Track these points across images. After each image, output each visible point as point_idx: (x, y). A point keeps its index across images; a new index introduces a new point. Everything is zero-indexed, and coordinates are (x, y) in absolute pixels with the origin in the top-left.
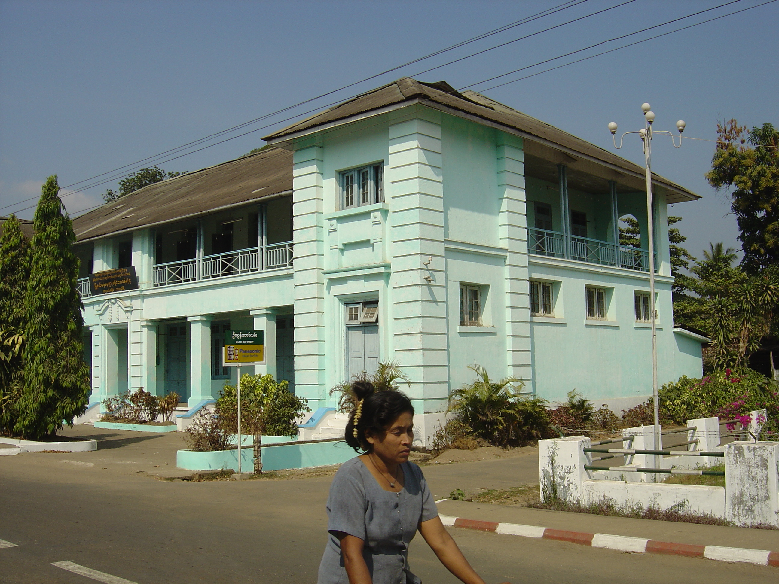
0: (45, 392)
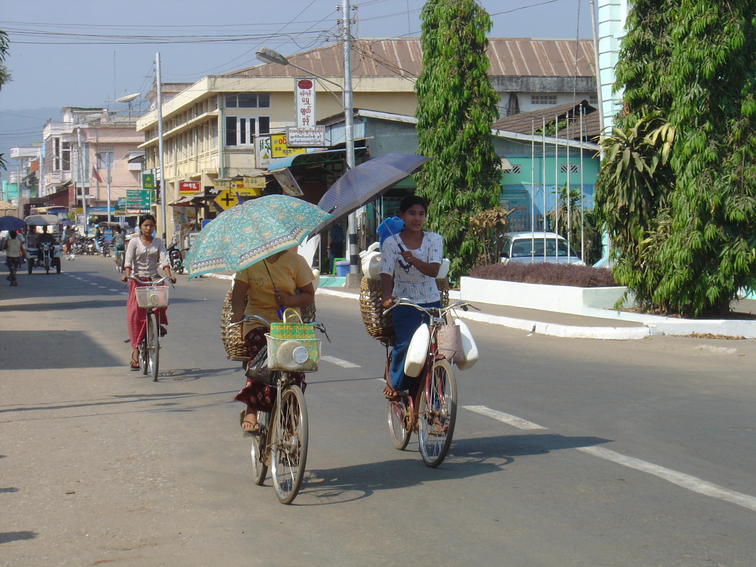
0: (701, 229)
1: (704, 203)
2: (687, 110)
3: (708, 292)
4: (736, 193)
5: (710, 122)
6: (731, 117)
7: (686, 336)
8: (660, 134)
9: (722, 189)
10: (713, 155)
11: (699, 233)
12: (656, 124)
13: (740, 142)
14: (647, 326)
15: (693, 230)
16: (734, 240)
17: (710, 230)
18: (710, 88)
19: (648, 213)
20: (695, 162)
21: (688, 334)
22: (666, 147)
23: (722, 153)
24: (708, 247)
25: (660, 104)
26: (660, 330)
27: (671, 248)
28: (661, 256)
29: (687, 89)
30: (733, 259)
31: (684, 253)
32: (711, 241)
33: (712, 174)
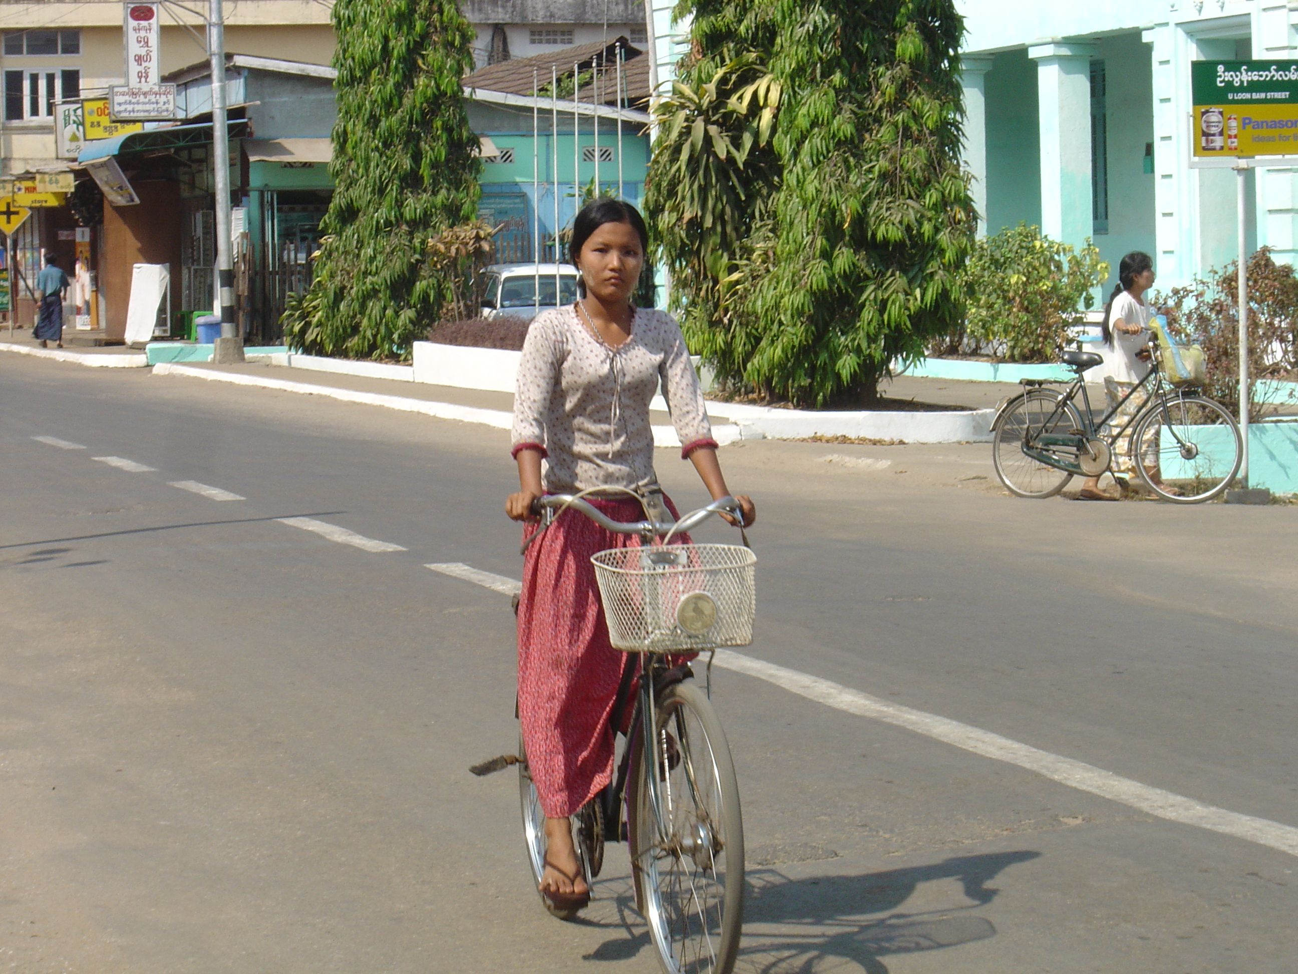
0: (827, 256)
1: (833, 212)
2: (802, 52)
3: (840, 363)
4: (886, 194)
5: (842, 72)
6: (879, 64)
7: (804, 440)
8: (755, 94)
9: (864, 186)
10: (849, 130)
11: (825, 263)
12: (748, 76)
13: (895, 106)
14: (736, 424)
15: (814, 259)
16: (884, 275)
17: (844, 258)
18: (841, 14)
19: (736, 229)
20: (817, 141)
21: (805, 436)
22: (767, 116)
23: (862, 126)
24: (839, 288)
25: (754, 42)
26: (759, 429)
27: (775, 289)
28: (759, 303)
29: (801, 15)
30: (883, 306)
31: (799, 298)
32: (845, 276)
33: (846, 161)
